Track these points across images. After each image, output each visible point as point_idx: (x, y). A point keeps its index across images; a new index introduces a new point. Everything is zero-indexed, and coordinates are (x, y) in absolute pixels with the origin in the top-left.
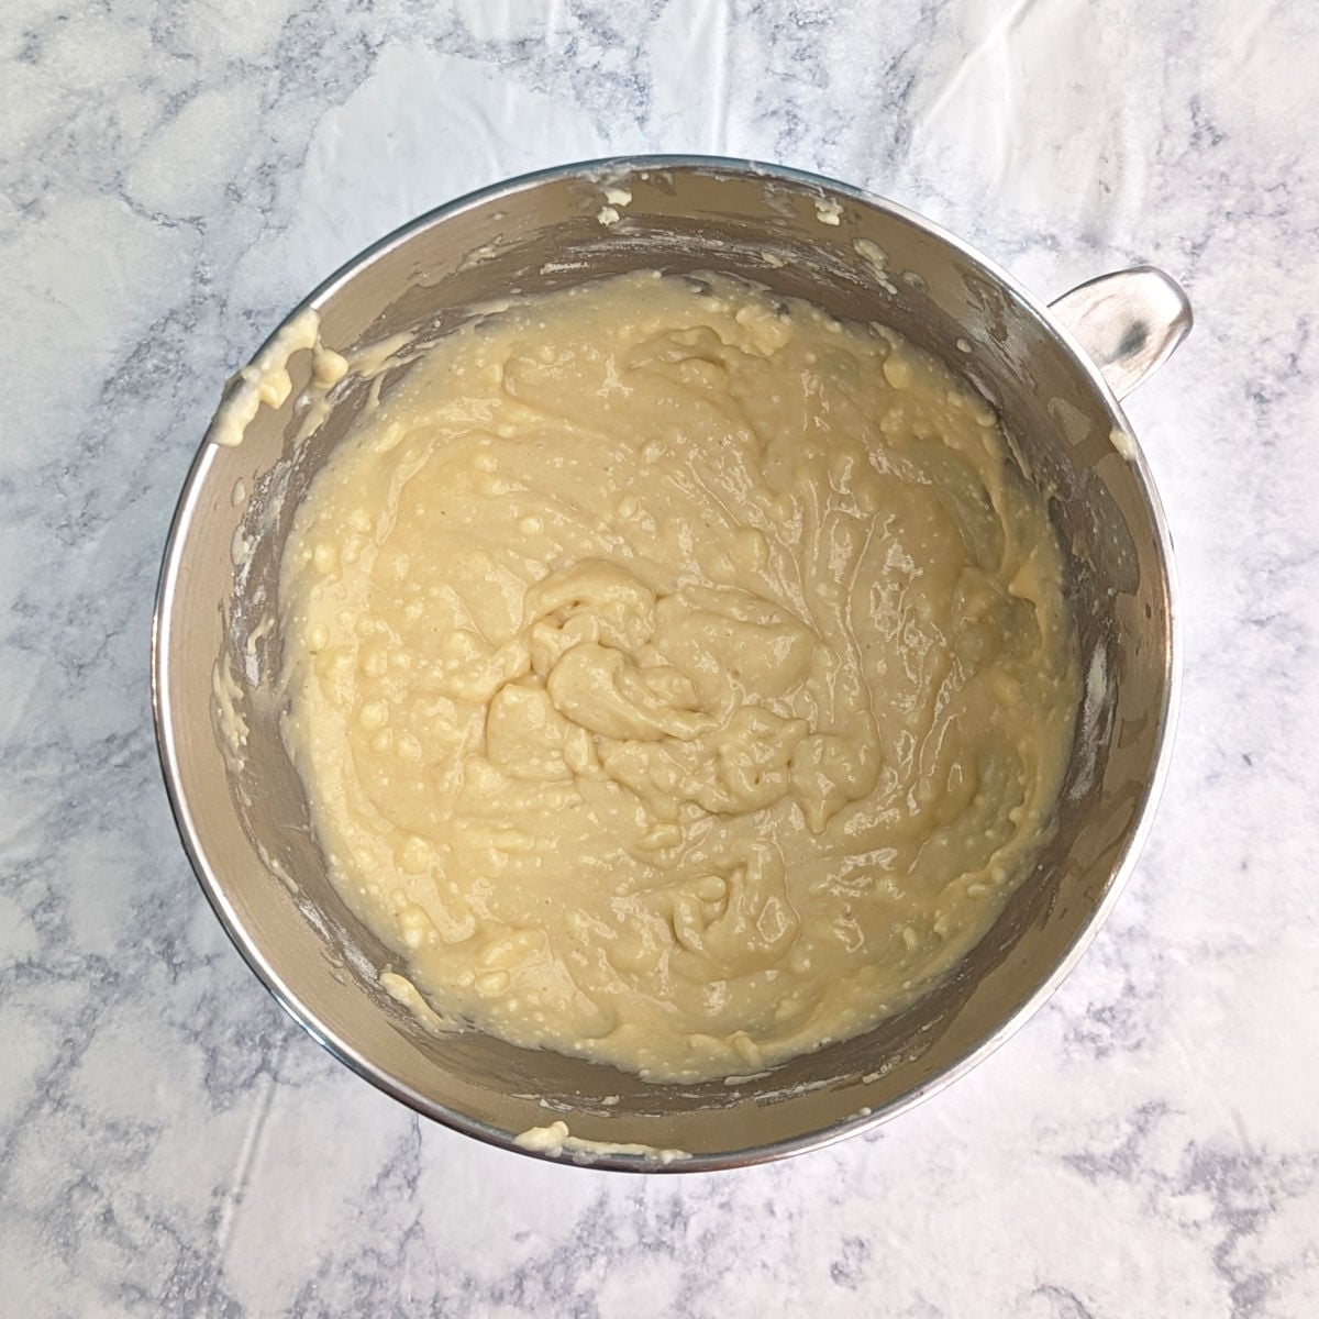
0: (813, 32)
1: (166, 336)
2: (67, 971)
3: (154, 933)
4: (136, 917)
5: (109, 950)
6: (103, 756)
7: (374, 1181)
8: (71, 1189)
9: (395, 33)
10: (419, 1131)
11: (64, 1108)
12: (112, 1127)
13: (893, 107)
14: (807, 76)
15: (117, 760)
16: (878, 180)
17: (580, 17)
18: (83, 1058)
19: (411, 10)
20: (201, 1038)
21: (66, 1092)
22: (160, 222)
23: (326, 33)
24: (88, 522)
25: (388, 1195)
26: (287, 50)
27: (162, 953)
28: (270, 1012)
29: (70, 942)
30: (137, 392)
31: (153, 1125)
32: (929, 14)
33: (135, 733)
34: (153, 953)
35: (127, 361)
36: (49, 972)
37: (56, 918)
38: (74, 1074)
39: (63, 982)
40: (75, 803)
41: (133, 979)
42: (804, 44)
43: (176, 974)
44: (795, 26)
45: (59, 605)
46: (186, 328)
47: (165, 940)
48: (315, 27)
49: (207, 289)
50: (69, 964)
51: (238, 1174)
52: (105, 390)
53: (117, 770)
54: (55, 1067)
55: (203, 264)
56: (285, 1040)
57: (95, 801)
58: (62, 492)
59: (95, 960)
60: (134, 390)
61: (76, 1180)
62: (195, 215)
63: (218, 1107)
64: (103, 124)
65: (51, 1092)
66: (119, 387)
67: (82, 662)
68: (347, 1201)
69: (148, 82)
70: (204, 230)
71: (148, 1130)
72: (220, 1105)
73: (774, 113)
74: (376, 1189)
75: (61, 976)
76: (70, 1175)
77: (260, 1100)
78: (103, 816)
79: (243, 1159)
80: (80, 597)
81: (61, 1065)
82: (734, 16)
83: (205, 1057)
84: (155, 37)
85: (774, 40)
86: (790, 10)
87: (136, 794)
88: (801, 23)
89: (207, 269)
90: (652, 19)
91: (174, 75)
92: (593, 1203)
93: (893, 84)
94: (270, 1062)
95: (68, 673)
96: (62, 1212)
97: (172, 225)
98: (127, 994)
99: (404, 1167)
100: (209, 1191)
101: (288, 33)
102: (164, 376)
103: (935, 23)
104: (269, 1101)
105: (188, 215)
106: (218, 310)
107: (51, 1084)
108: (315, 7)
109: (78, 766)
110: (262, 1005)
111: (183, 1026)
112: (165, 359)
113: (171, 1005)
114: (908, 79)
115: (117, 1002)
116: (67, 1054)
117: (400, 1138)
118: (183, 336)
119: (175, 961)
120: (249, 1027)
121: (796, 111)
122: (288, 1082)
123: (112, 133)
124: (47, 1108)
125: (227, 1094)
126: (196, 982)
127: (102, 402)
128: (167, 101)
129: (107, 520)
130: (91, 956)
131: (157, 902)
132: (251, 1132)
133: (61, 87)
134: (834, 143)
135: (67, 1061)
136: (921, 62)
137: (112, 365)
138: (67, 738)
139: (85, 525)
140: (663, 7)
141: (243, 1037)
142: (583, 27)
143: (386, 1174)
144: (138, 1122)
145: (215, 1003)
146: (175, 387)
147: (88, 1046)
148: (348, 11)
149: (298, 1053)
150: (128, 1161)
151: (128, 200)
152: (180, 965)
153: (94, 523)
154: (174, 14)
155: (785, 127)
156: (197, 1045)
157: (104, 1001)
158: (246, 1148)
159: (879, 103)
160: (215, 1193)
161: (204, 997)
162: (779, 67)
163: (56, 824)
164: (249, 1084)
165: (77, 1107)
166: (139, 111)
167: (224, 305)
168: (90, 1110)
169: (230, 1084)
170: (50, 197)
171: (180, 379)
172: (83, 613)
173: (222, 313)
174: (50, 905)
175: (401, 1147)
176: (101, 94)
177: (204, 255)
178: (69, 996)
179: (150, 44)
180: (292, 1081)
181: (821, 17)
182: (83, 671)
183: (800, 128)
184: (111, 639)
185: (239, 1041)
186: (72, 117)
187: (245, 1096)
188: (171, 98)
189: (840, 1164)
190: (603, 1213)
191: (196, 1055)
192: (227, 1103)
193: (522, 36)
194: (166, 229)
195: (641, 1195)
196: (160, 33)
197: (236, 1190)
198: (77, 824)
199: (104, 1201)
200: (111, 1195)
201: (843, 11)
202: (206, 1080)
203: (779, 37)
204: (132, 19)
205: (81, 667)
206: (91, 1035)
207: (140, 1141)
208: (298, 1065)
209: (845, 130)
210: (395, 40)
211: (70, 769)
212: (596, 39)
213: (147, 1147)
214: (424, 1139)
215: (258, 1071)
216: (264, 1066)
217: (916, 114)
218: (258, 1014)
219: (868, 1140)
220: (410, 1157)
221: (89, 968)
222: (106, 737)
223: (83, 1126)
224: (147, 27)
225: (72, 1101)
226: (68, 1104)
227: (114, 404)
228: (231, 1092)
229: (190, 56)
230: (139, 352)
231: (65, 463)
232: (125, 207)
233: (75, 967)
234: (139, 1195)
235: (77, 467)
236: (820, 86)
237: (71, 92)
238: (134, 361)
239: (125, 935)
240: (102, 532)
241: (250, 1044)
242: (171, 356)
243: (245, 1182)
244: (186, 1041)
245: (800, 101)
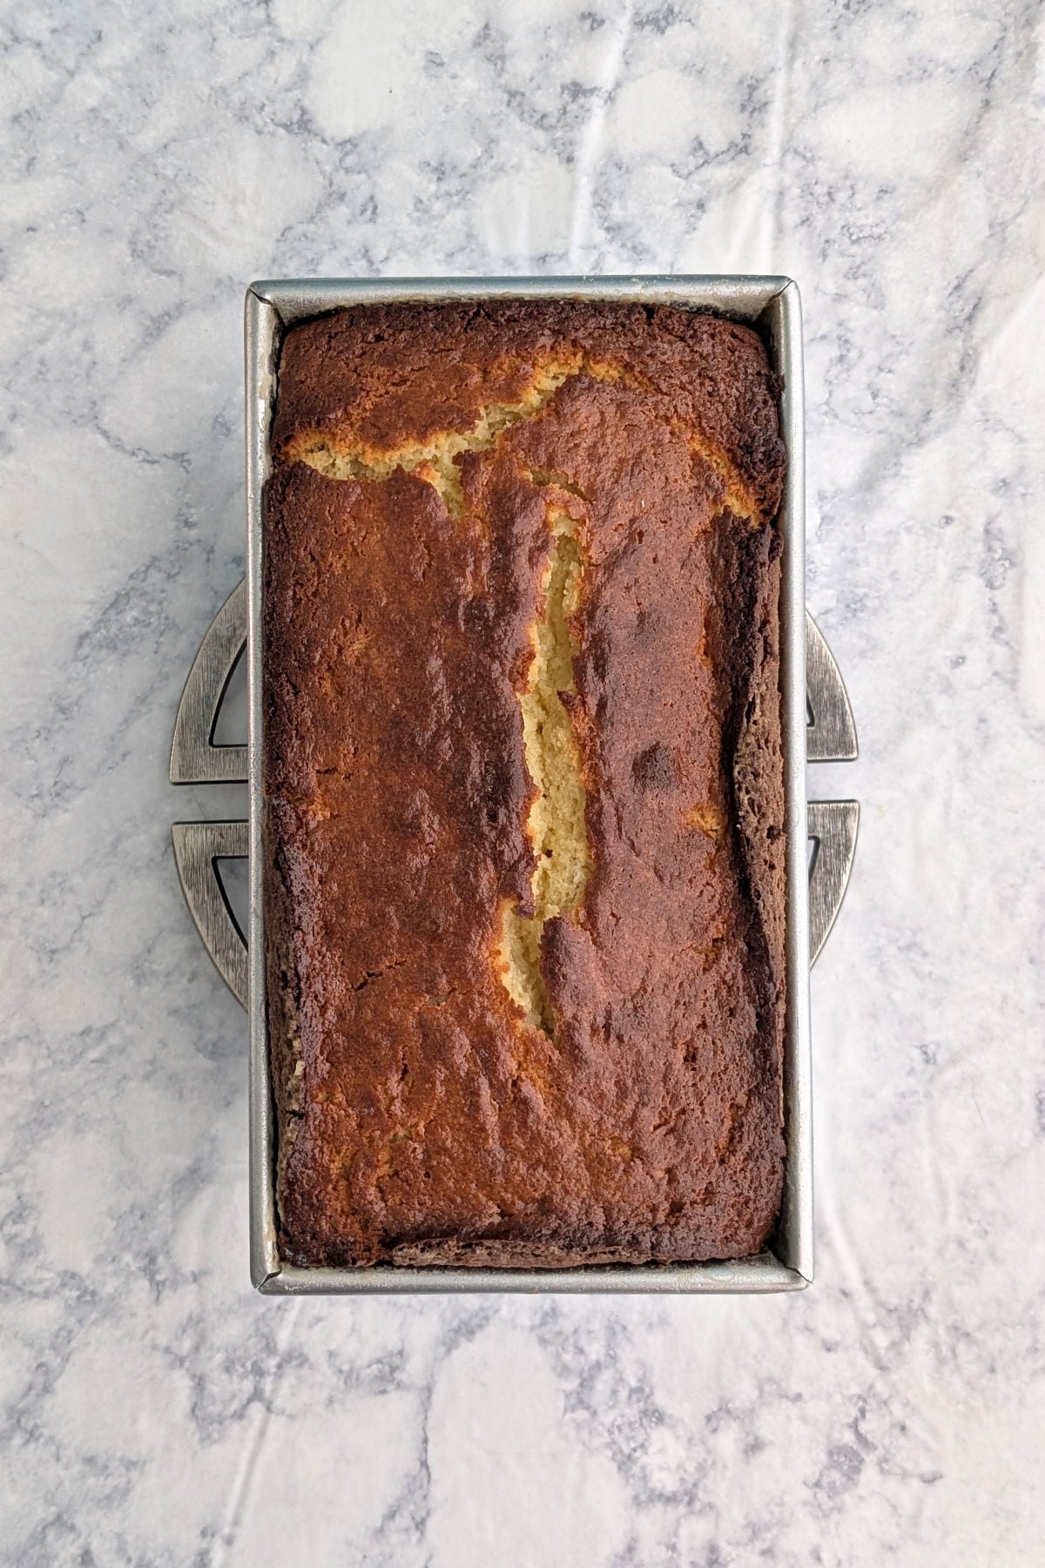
0: (867, 248)
1: (146, 586)
2: (39, 1289)
3: (135, 1247)
4: (115, 1229)
5: (85, 1266)
6: (79, 1050)
7: (378, 1524)
8: (44, 1529)
9: (402, 247)
10: (428, 1469)
11: (37, 1440)
12: (90, 1461)
13: (957, 331)
14: (862, 298)
15: (93, 1054)
16: (941, 413)
17: (608, 229)
18: (58, 1384)
19: (419, 222)
20: (187, 1364)
21: (39, 1422)
22: (141, 458)
23: (325, 247)
24: (61, 792)
25: (394, 1538)
26: (280, 267)
27: (144, 1270)
28: (263, 1335)
29: (41, 1256)
30: (115, 648)
31: (134, 1458)
32: (998, 229)
33: (113, 1025)
34: (133, 1268)
35: (104, 613)
36: (19, 1289)
37: (26, 1230)
38: (48, 1402)
39: (35, 1300)
40: (47, 1102)
41: (112, 1298)
42: (858, 261)
43: (159, 1292)
44: (847, 240)
45: (30, 884)
46: (169, 577)
47: (146, 1255)
48: (313, 241)
49: (193, 534)
50: (41, 1281)
51: (229, 1514)
52: (80, 645)
53: (93, 1065)
54: (26, 1394)
55: (188, 505)
56: (279, 1366)
57: (69, 1101)
58: (33, 758)
59: (70, 1277)
60: (111, 645)
61: (51, 1518)
62: (179, 450)
63: (206, 1439)
64: (77, 349)
65: (23, 1421)
66: (95, 642)
67: (54, 946)
68: (349, 1543)
69: (127, 301)
70: (190, 468)
71: (130, 1465)
72: (209, 1436)
73: (824, 337)
74: (380, 1531)
75: (32, 1294)
76: (43, 1513)
77: (253, 1432)
78: (78, 1117)
79: (234, 1498)
80: (53, 875)
81: (33, 1392)
82: (780, 229)
83: (192, 1384)
84: (134, 251)
85: (825, 256)
86: (842, 223)
87: (113, 1092)
88: (854, 237)
89: (193, 511)
90: (687, 232)
91: (156, 293)
92: (621, 1548)
93: (958, 306)
94: (263, 1390)
95: (39, 960)
96: (35, 1553)
97: (154, 462)
98: (104, 1315)
99: (412, 1507)
100: (197, 1532)
101: (283, 247)
102: (144, 630)
103: (1005, 239)
104: (262, 1433)
105: (171, 450)
106: (204, 556)
107: (22, 1413)
108: (312, 218)
109: (50, 1062)
110: (254, 1327)
111: (167, 1350)
112: (145, 611)
113: (154, 1327)
114: (976, 301)
115: (94, 1323)
116: (40, 1380)
117: (407, 1476)
118: (166, 586)
119: (158, 1278)
120: (240, 1353)
121: (848, 335)
122: (283, 1413)
123: (87, 358)
124: (18, 1440)
125: (216, 1425)
126: (183, 1301)
127: (76, 659)
128: (148, 322)
129: (81, 790)
130: (66, 1272)
131: (138, 1213)
132: (243, 1468)
133: (30, 306)
134: (890, 371)
135: (40, 1387)
136: (989, 281)
137: (88, 618)
138: (38, 1031)
139: (58, 795)
140: (700, 219)
141: (233, 1362)
142: (611, 241)
143: (392, 1515)
144: (118, 1455)
145: (201, 1325)
146: (157, 643)
147: (61, 1372)
148: (349, 223)
149: (294, 1381)
150: (108, 1498)
151: (105, 433)
152: (163, 1283)
153: (68, 793)
154: (156, 226)
155: (836, 353)
156: (183, 1372)
157: (80, 1321)
158: (238, 1484)
159: (942, 326)
160: (204, 1534)
161: (190, 1318)
162: (830, 286)
163: (26, 1125)
164: (240, 1415)
165: (51, 1439)
166: (114, 335)
167: (211, 551)
168: (66, 1442)
169: (220, 1415)
170: (18, 430)
171: (162, 633)
172: (55, 893)
173: (208, 560)
174: (20, 1216)
175: (409, 1485)
176: (75, 314)
177: (189, 495)
178: (42, 1316)
179: (129, 260)
180: (288, 1412)
181: (877, 231)
182: (55, 957)
183: (853, 354)
184: (87, 921)
185: (228, 1368)
186: (42, 341)
187: (235, 1428)
188: (152, 319)
189: (894, 1507)
190: (631, 1559)
191: (182, 1383)
192: (215, 1436)
193: (542, 251)
194: (146, 466)
195: (674, 1540)
196: (140, 247)
197: (226, 1530)
198: (49, 1125)
199: (81, 1541)
200: (89, 1535)
201: (902, 224)
202: (193, 1410)
203: (830, 252)
204: (109, 231)
205: (53, 952)
206: (66, 1359)
207: (120, 1476)
208: (293, 1394)
209: (902, 357)
210: (401, 255)
211: (42, 1065)
212: (625, 254)
213: (129, 1482)
214: (433, 1477)
215: (250, 1401)
216: (257, 1395)
217: (984, 339)
218: (250, 1337)
219: (924, 1481)
220: (418, 1496)
221: (64, 1285)
222: (80, 1029)
223: (58, 1459)
224: (126, 240)
225: (46, 1432)
226: (40, 1435)
227: (89, 660)
228: (221, 1423)
229: (173, 272)
230: (118, 602)
231: (36, 725)
232: (102, 441)
233: (47, 1284)
234: (119, 1536)
235: (49, 731)
236: (875, 307)
237: (41, 312)
238: (112, 613)
239: (102, 1249)
240: (78, 802)
241: (241, 1370)
242: (153, 608)
243: (236, 1522)
244: (171, 1367)
245: (852, 325)
